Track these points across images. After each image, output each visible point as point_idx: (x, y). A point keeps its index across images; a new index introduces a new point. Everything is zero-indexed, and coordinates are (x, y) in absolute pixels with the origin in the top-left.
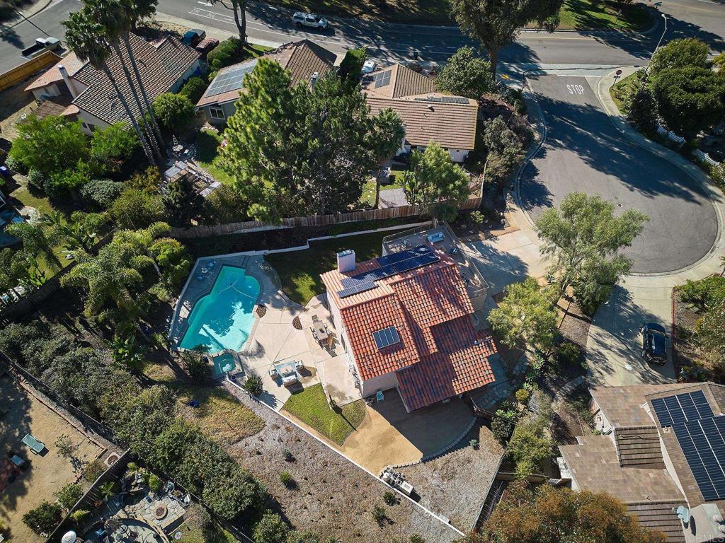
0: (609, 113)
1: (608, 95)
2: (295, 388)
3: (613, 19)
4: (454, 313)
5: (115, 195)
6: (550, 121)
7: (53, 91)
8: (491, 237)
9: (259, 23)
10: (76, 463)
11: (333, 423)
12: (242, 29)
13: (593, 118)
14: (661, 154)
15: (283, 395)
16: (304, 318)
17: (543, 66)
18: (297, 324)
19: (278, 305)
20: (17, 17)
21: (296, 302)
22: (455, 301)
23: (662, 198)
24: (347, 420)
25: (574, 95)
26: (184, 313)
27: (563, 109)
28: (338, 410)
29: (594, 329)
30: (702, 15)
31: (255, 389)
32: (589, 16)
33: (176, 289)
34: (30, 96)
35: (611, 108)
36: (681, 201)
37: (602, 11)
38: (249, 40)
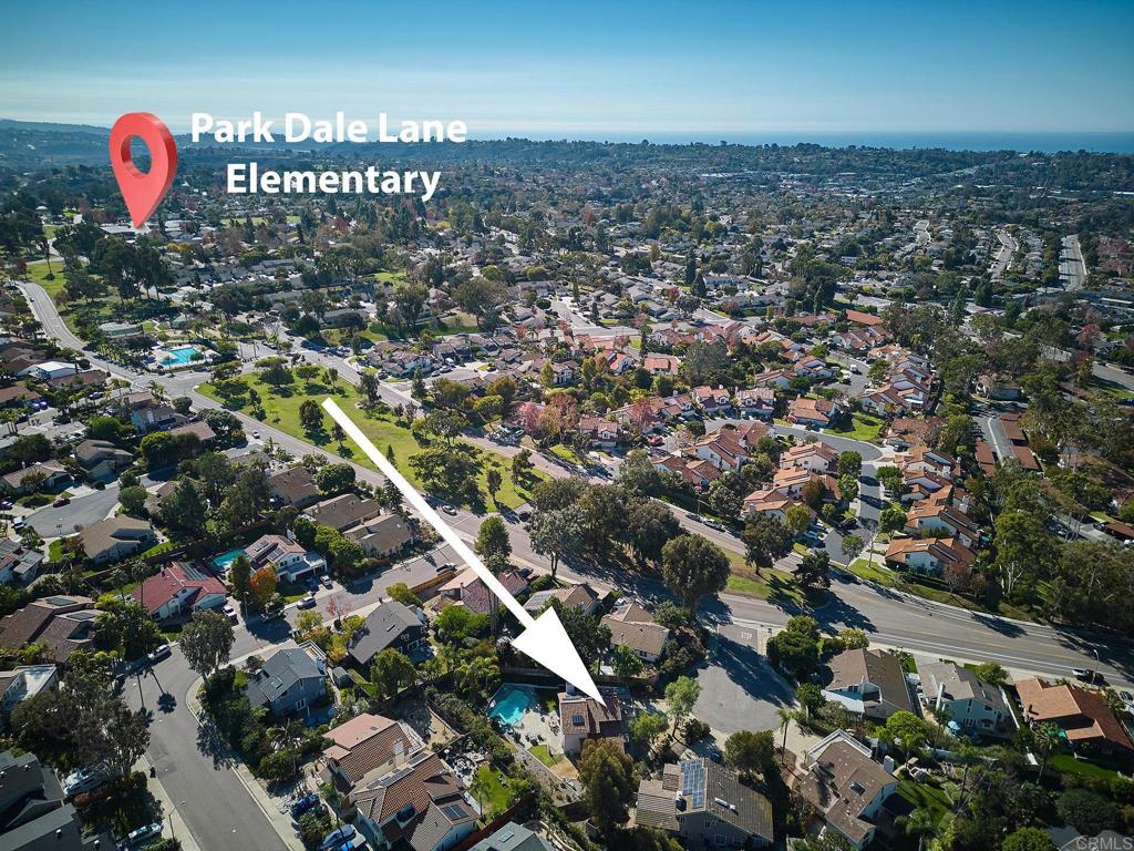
0: (759, 653)
1: (765, 642)
2: (535, 743)
3: (798, 597)
4: (611, 719)
5: (476, 645)
6: (720, 651)
7: (452, 593)
8: (656, 702)
9: (565, 566)
10: (447, 738)
11: (548, 759)
12: (554, 571)
13: (748, 654)
14: (776, 680)
15: (529, 745)
16: (547, 718)
17: (732, 618)
18: (543, 720)
19: (536, 711)
20: (434, 548)
21: (545, 711)
22: (614, 714)
23: (763, 701)
24: (555, 760)
25: (743, 639)
26: (492, 705)
27: (733, 646)
28: (552, 756)
29: (688, 751)
30: (865, 603)
31: (517, 738)
32: (781, 592)
33: (491, 693)
34: (438, 593)
35: (762, 651)
36: (773, 705)
37: (792, 590)
38: (557, 576)
